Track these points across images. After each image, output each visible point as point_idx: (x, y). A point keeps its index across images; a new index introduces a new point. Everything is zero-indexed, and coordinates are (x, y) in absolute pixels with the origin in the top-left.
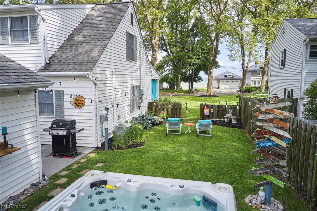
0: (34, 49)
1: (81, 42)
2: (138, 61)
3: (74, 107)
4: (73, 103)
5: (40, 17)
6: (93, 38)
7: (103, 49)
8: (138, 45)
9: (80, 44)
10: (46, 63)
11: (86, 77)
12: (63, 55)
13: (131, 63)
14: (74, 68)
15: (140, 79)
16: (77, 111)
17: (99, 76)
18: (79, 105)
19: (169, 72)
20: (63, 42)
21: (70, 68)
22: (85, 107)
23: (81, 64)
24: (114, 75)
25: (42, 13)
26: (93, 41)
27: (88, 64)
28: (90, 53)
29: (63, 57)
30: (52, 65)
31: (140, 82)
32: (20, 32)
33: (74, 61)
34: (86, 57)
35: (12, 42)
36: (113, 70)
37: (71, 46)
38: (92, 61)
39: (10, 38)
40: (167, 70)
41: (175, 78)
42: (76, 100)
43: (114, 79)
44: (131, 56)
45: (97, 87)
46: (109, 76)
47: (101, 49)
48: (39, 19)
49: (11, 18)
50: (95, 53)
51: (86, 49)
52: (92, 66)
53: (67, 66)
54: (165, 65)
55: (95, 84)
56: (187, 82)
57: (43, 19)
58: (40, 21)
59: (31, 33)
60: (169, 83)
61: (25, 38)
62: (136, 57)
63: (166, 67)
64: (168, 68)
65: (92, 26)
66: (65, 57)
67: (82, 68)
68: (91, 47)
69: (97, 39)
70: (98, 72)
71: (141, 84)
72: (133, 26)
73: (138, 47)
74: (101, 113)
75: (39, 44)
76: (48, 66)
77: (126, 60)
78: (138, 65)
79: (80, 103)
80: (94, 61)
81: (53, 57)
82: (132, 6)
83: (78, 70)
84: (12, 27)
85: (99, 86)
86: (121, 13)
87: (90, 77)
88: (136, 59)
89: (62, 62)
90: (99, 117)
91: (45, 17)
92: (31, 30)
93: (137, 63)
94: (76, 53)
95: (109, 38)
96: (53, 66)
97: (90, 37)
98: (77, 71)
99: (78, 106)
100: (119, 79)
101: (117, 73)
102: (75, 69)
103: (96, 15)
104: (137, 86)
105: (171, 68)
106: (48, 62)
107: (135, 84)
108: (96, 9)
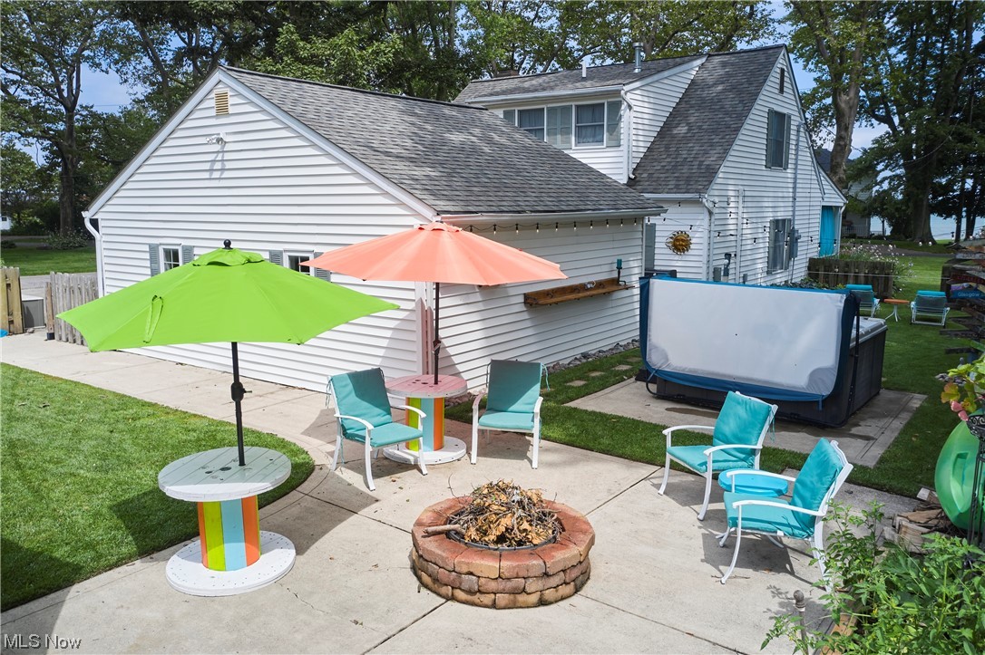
0: (612, 153)
1: (685, 139)
2: (790, 166)
3: (671, 252)
4: (670, 245)
5: (625, 103)
6: (706, 131)
7: (726, 152)
8: (792, 132)
9: (684, 142)
10: (629, 178)
11: (697, 202)
12: (655, 164)
13: (777, 173)
14: (677, 186)
15: (794, 206)
16: (677, 257)
17: (717, 200)
18: (680, 247)
19: (890, 183)
20: (652, 140)
21: (670, 187)
22: (690, 252)
23: (688, 180)
24: (741, 198)
25: (629, 96)
26: (706, 137)
27: (700, 179)
28: (702, 159)
29: (656, 168)
30: (639, 181)
31: (794, 211)
32: (589, 130)
33: (676, 175)
34: (696, 167)
35: (576, 146)
36: (741, 188)
37: (667, 147)
38: (708, 174)
39: (573, 138)
40: (885, 179)
41: (911, 204)
42: (677, 240)
43: (741, 205)
44: (777, 156)
45: (713, 218)
46: (732, 199)
47: (721, 151)
48: (623, 107)
49: (577, 107)
50: (712, 159)
51: (694, 152)
52: (707, 183)
53: (664, 183)
54: (878, 164)
55: (711, 213)
56: (954, 216)
57: (630, 107)
58: (625, 110)
59: (608, 131)
60: (889, 220)
61: (598, 138)
62: (787, 158)
63: (883, 170)
64: (888, 173)
65: (703, 104)
66: (659, 168)
67: (690, 187)
68: (703, 148)
69: (714, 131)
70: (716, 193)
71: (794, 216)
72: (785, 95)
73: (792, 137)
74: (715, 263)
75: (621, 148)
76: (633, 182)
77: (764, 168)
78: (789, 175)
79: (682, 245)
80: (711, 173)
81: (639, 168)
82: (784, 55)
83: (684, 191)
84: (577, 122)
85: (717, 216)
86: (761, 75)
87: (704, 200)
88: (787, 163)
89: (655, 175)
90: (711, 270)
91: (633, 103)
92: (608, 125)
93: (789, 171)
94: (678, 160)
95: (737, 130)
96: (641, 183)
97: (700, 128)
98: (682, 191)
99: (679, 250)
100: (750, 204)
101: (747, 194)
102: (677, 189)
103: (710, 81)
104: (784, 220)
105: (900, 171)
106: (633, 177)
107: (781, 215)
108: (709, 66)
